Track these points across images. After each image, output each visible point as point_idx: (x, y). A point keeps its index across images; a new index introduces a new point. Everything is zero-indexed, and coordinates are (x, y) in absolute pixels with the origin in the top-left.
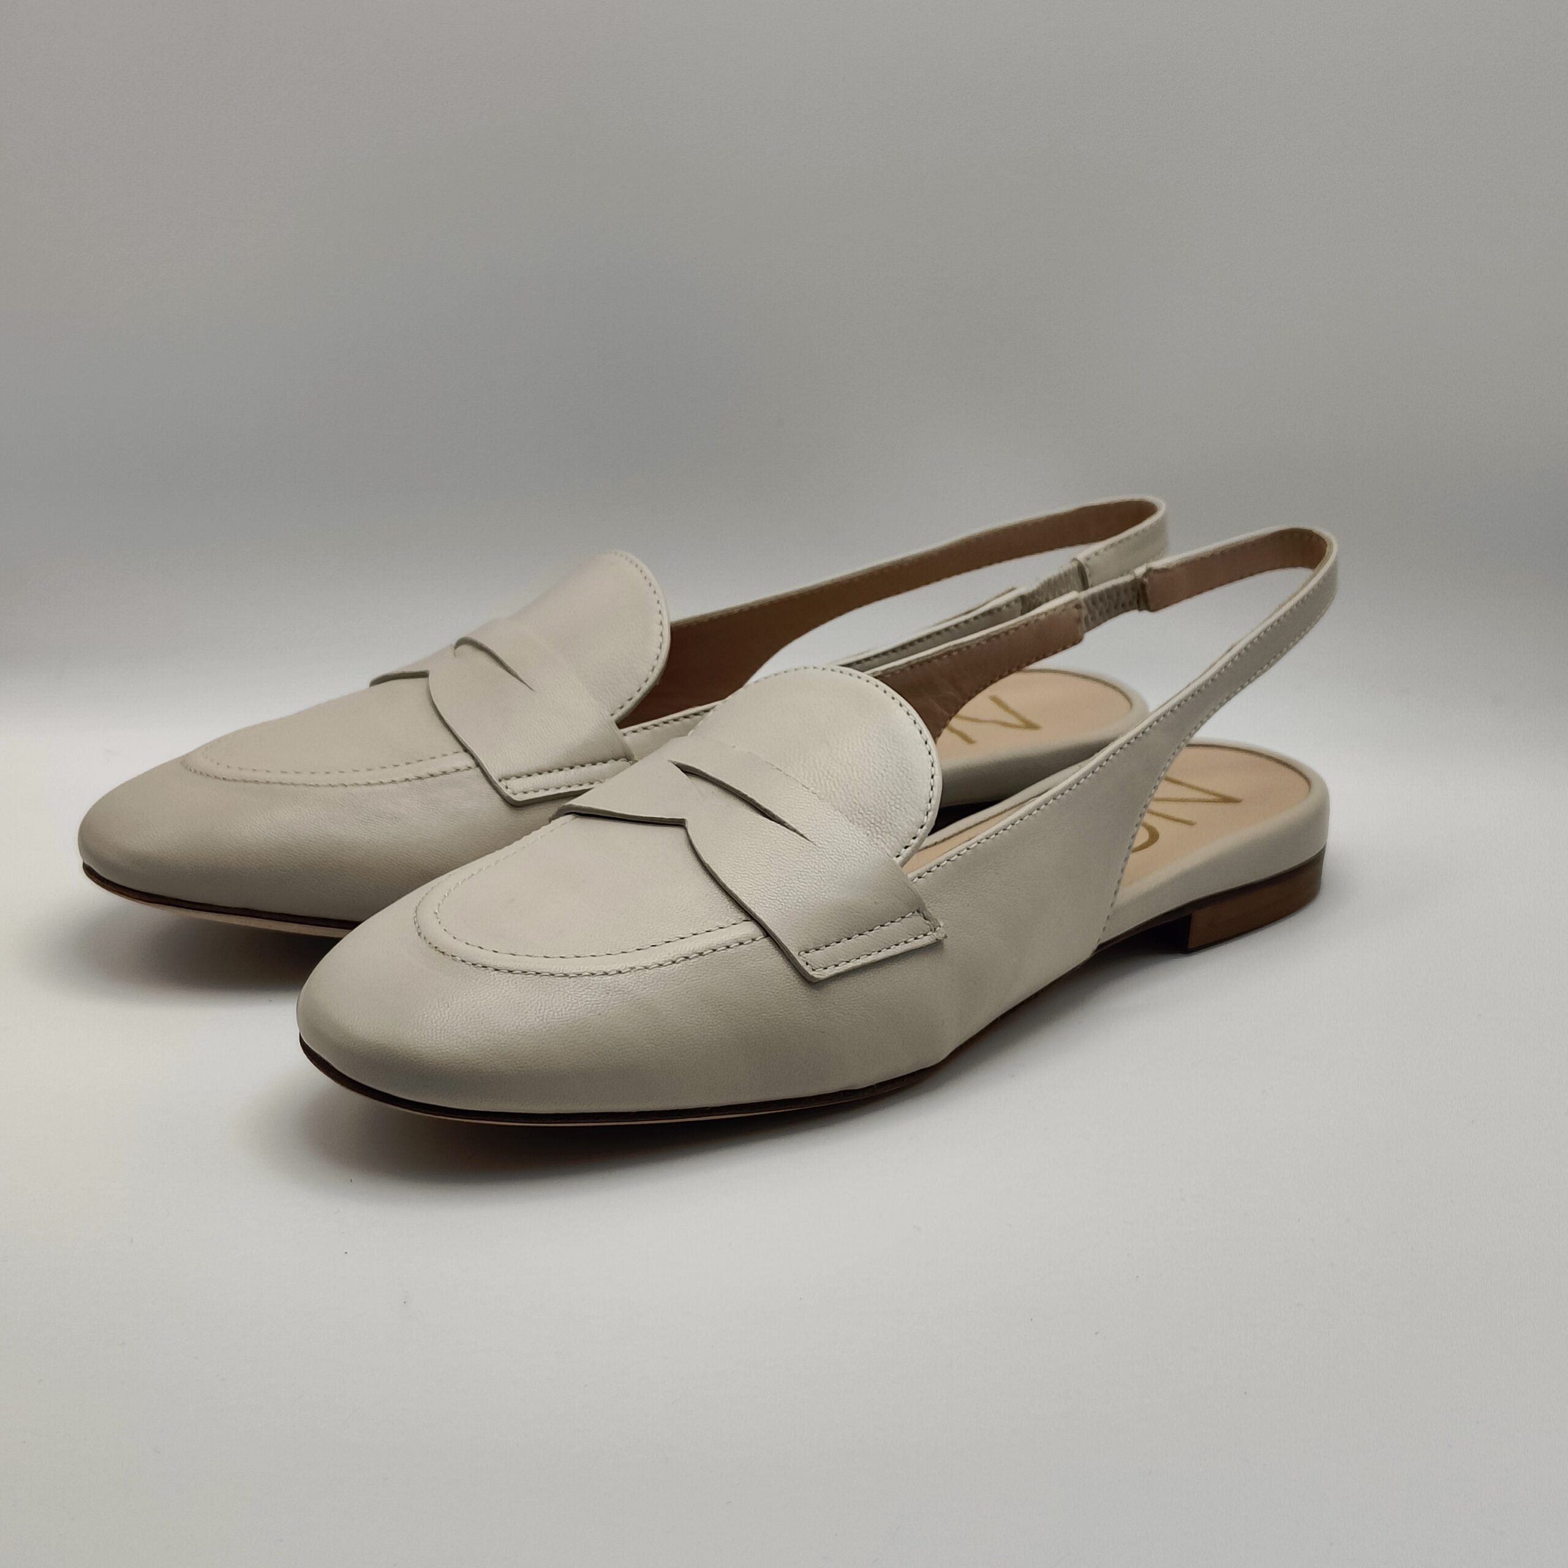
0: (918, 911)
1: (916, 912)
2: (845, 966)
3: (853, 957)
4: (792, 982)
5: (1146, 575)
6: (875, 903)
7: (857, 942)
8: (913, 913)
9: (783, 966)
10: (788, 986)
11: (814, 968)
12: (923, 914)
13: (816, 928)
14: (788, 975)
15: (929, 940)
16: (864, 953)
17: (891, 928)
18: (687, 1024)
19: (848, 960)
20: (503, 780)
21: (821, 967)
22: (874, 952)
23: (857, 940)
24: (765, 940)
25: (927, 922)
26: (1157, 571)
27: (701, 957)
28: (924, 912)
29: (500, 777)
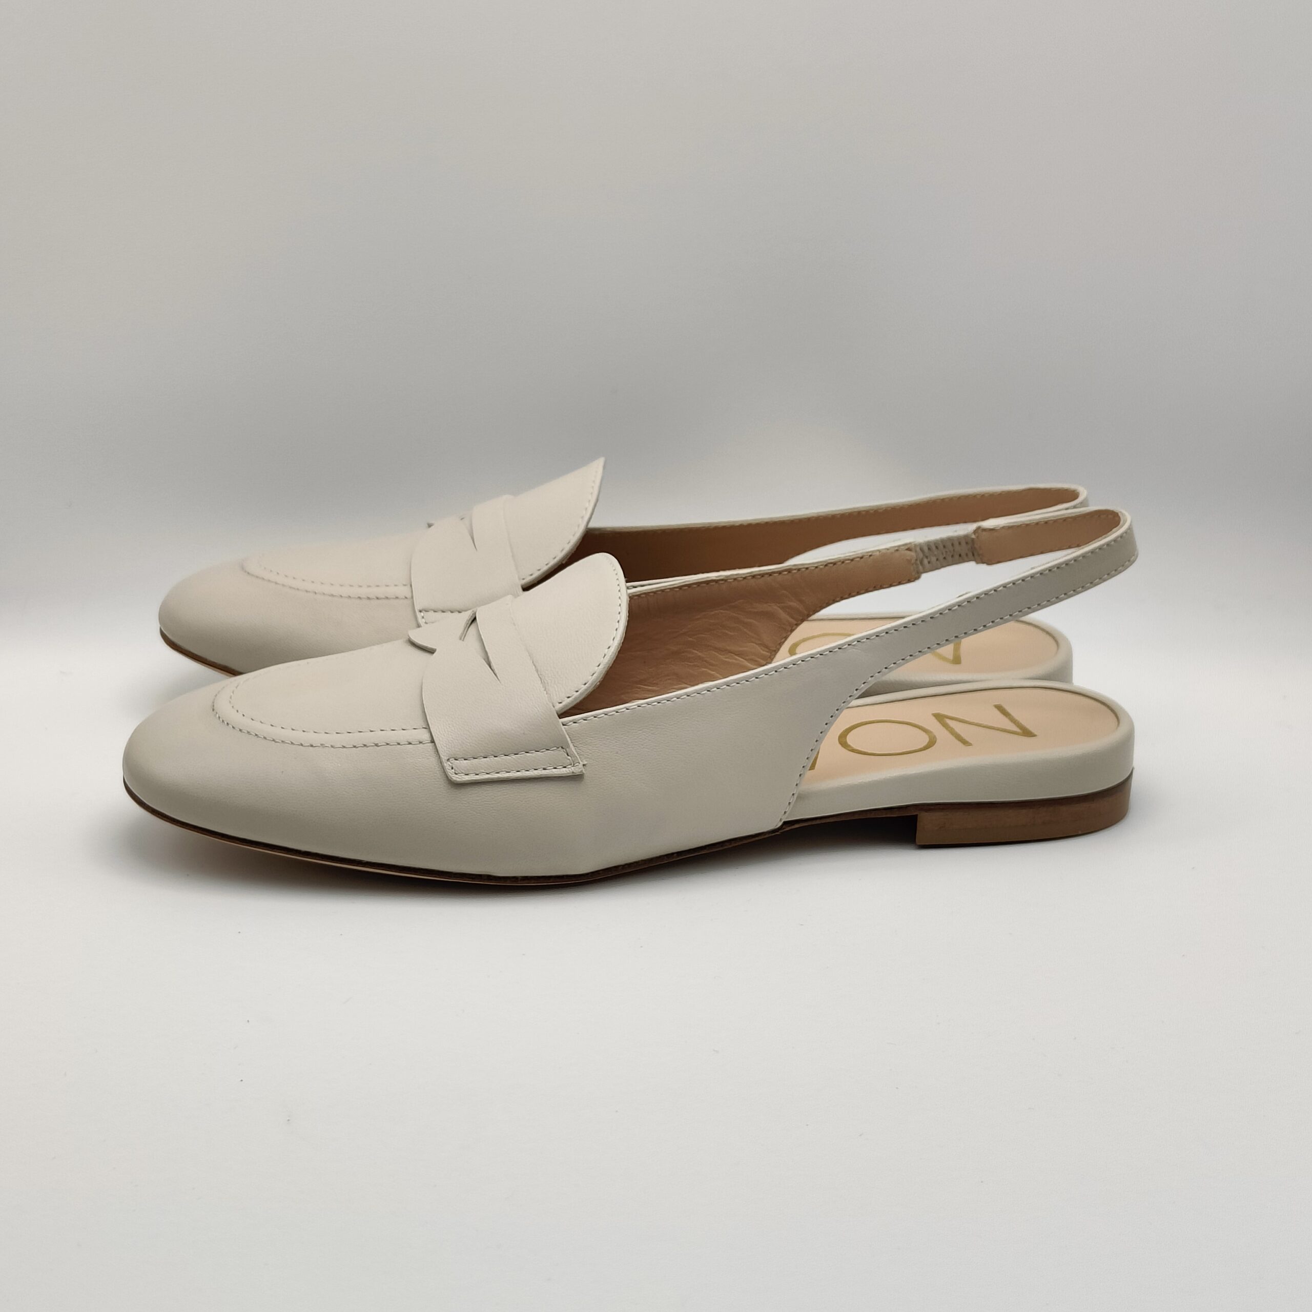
0: (562, 748)
1: (560, 748)
2: (484, 776)
3: (493, 771)
4: (438, 780)
5: (975, 532)
6: (524, 733)
7: (500, 760)
8: (558, 748)
9: (435, 766)
10: (434, 781)
11: (457, 772)
12: (566, 750)
13: (469, 743)
14: (436, 773)
15: (566, 771)
16: (503, 770)
17: (534, 755)
18: (344, 793)
19: (488, 772)
20: (423, 611)
21: (462, 773)
22: (513, 771)
23: (502, 759)
24: (431, 744)
25: (569, 757)
26: (985, 530)
27: (376, 747)
28: (567, 749)
29: (421, 609)
